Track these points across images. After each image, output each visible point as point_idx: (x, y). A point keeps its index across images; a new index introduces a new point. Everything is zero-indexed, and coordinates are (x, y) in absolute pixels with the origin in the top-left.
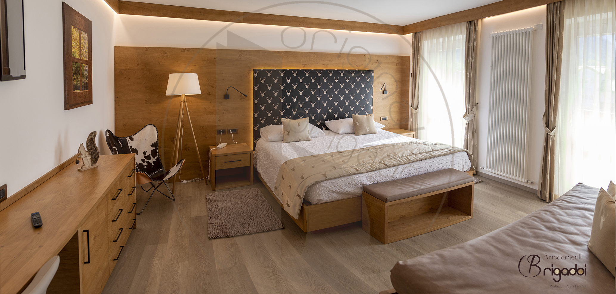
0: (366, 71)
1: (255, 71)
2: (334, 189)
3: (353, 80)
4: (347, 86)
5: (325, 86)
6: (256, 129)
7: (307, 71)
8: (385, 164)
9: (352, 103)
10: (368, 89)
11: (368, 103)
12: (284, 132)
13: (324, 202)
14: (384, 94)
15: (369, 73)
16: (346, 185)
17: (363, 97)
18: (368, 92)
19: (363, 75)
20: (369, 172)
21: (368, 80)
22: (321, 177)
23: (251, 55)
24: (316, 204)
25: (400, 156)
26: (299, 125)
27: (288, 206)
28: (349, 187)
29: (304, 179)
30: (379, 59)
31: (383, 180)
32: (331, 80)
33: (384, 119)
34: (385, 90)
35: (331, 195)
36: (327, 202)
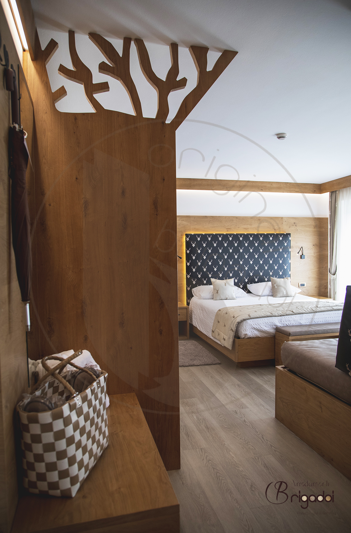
0: (283, 234)
1: (187, 235)
2: (255, 326)
3: (271, 244)
4: (266, 250)
5: (246, 250)
6: (189, 289)
7: (230, 235)
8: (292, 312)
9: (271, 267)
10: (286, 253)
11: (286, 267)
12: (214, 290)
13: (249, 337)
14: (301, 258)
15: (286, 236)
16: (264, 324)
17: (281, 262)
18: (286, 256)
19: (281, 239)
20: (281, 316)
21: (286, 244)
22: (246, 317)
23: (183, 220)
24: (243, 338)
25: (306, 307)
26: (225, 285)
27: (225, 340)
28: (266, 327)
29: (235, 318)
30: (296, 221)
31: (291, 324)
32: (251, 244)
33: (303, 285)
34: (303, 255)
35: (253, 331)
36: (250, 338)
